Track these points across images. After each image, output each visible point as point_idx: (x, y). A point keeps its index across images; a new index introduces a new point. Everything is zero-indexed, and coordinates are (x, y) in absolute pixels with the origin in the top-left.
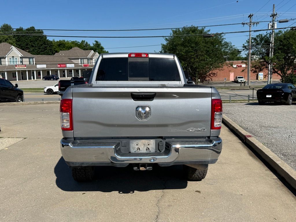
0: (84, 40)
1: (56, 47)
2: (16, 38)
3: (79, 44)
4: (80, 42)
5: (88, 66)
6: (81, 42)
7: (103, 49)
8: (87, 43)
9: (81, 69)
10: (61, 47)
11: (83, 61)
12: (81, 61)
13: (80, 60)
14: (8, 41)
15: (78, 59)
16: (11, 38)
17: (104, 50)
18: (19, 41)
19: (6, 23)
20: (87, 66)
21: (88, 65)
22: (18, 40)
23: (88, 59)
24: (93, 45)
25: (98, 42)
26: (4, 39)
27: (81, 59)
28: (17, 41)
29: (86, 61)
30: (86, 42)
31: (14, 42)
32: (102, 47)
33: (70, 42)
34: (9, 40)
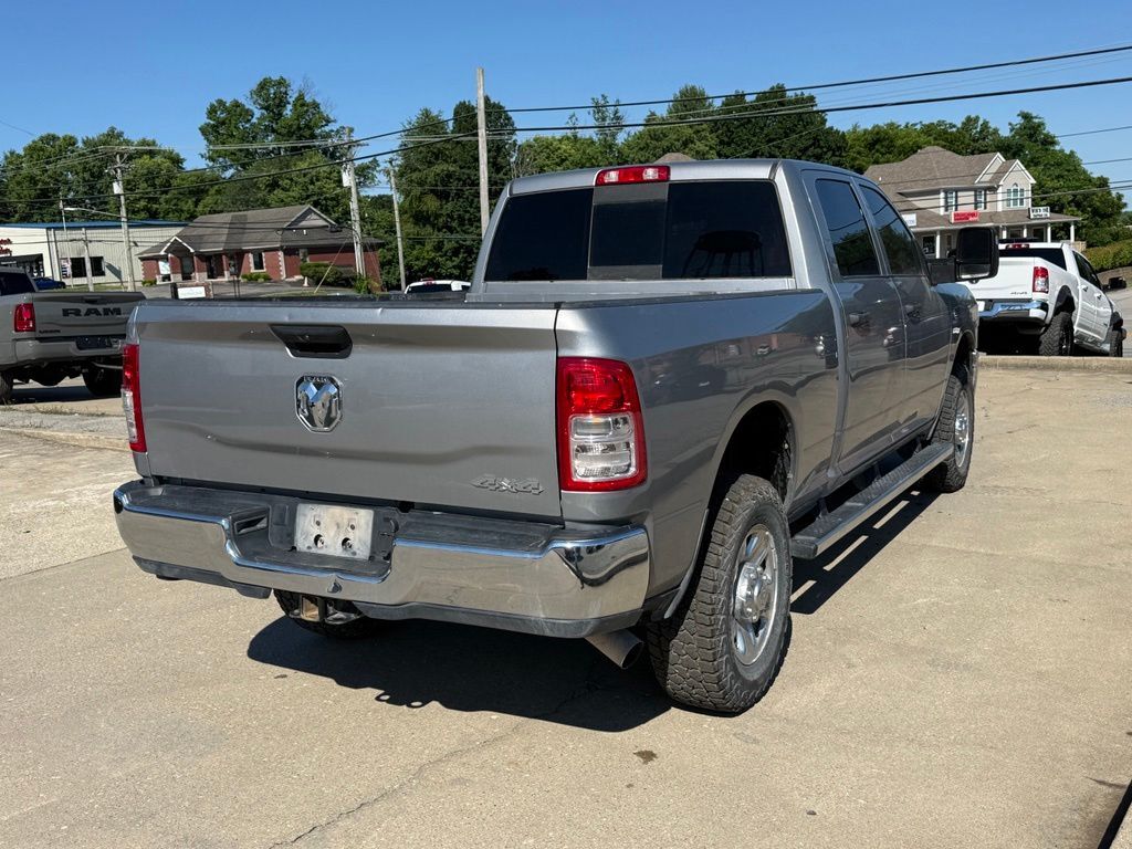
0: (973, 116)
1: (859, 153)
2: (720, 132)
3: (952, 133)
4: (959, 125)
5: (975, 218)
6: (963, 123)
7: (1053, 143)
8: (985, 124)
9: (942, 233)
10: (877, 151)
11: (956, 197)
12: (946, 198)
13: (942, 195)
14: (690, 145)
15: (937, 192)
16: (703, 134)
17: (1057, 148)
18: (729, 144)
19: (690, 84)
20: (971, 219)
21: (973, 215)
22: (726, 139)
23: (977, 191)
24: (1011, 131)
25: (1034, 115)
26: (678, 140)
27: (946, 191)
28: (722, 142)
29: (967, 198)
30: (981, 122)
31: (711, 148)
32: (1047, 136)
33: (918, 127)
34: (698, 143)
